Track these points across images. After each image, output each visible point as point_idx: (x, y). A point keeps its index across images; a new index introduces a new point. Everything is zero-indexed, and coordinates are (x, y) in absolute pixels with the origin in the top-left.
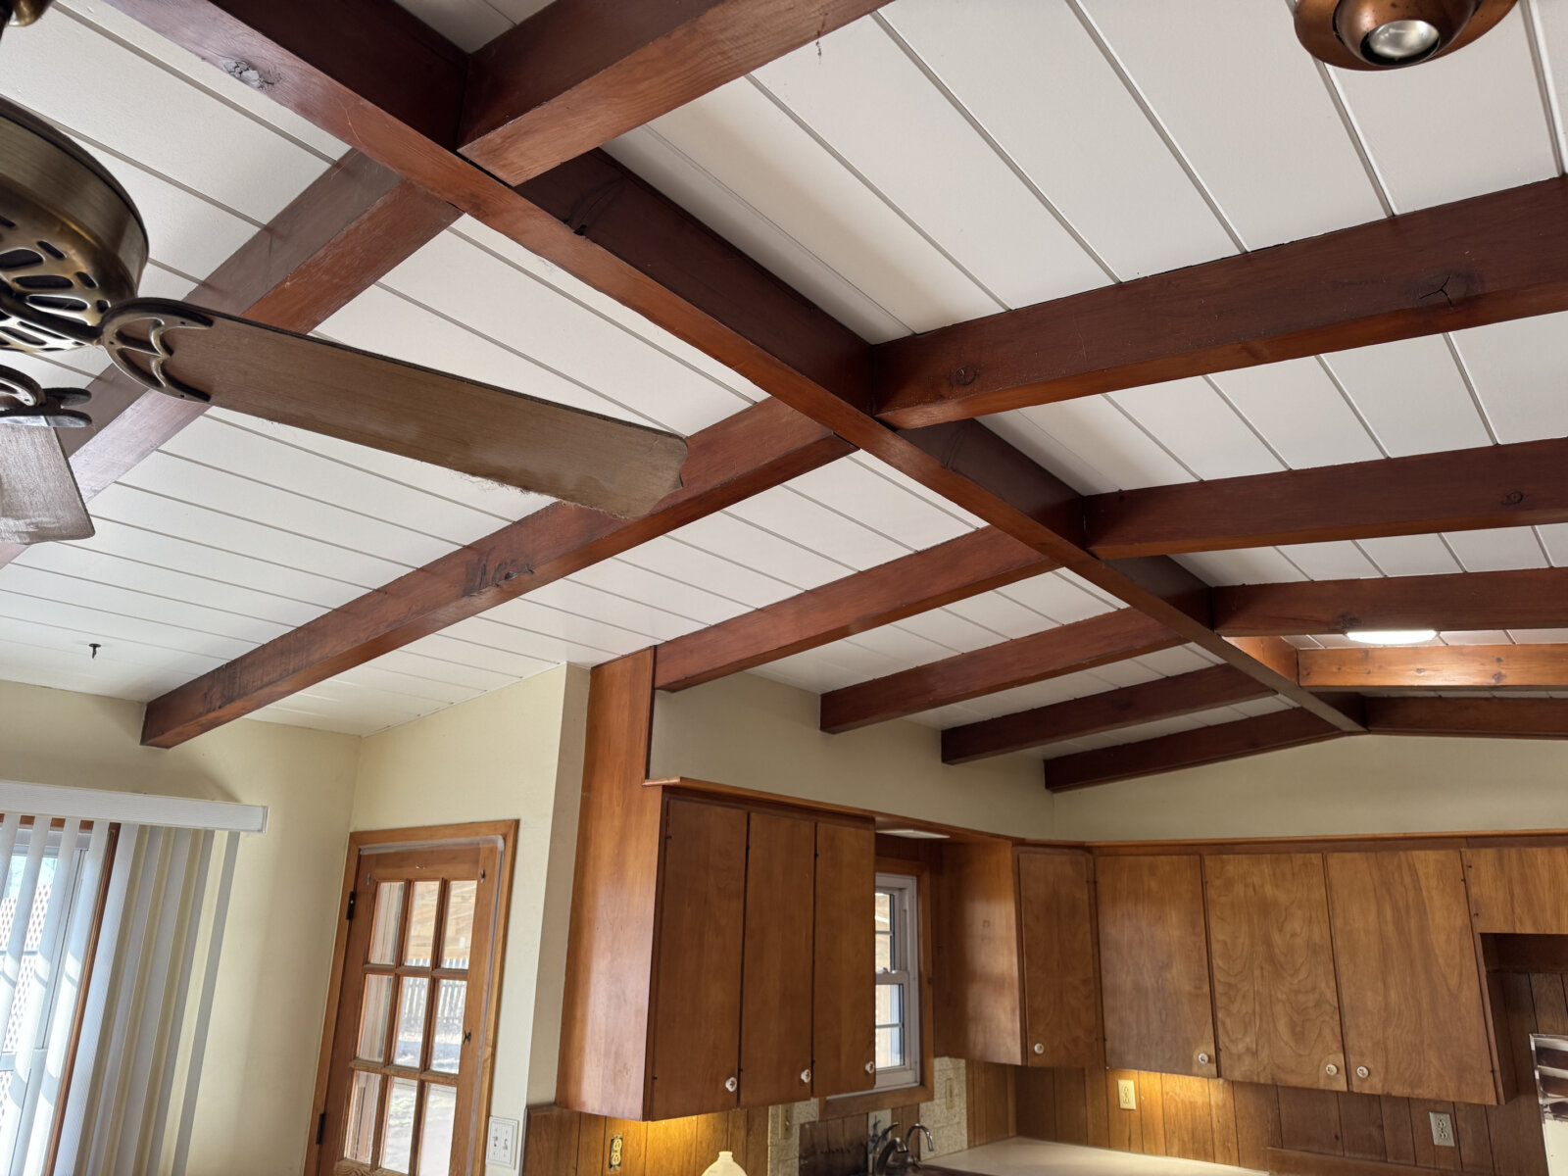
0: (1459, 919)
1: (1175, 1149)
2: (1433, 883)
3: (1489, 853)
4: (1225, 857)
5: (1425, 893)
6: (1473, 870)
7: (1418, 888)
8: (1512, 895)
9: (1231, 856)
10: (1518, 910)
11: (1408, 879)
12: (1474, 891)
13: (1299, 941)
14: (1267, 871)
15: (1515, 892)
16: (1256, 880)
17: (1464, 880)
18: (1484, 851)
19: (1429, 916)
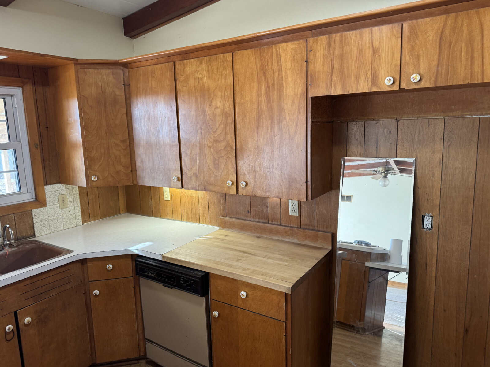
0: (300, 89)
1: (185, 218)
2: (289, 65)
3: (323, 39)
4: (185, 61)
5: (283, 73)
6: (312, 53)
7: (280, 70)
8: (333, 68)
9: (188, 60)
10: (335, 78)
11: (275, 65)
12: (311, 67)
13: (218, 111)
14: (205, 67)
15: (335, 66)
16: (200, 75)
17: (307, 62)
18: (320, 38)
19: (284, 89)
